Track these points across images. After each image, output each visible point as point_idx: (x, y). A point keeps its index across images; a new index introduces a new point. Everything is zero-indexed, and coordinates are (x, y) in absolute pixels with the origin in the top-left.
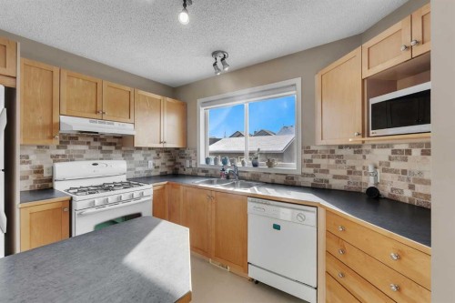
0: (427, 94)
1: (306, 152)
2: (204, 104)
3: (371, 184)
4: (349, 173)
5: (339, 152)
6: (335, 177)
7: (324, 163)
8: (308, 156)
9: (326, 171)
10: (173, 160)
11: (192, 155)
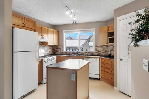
0: (114, 38)
1: (96, 47)
2: (65, 32)
3: (109, 54)
4: (105, 52)
5: (103, 47)
6: (102, 53)
7: (100, 49)
8: (96, 48)
9: (100, 51)
10: (53, 49)
11: (61, 48)
